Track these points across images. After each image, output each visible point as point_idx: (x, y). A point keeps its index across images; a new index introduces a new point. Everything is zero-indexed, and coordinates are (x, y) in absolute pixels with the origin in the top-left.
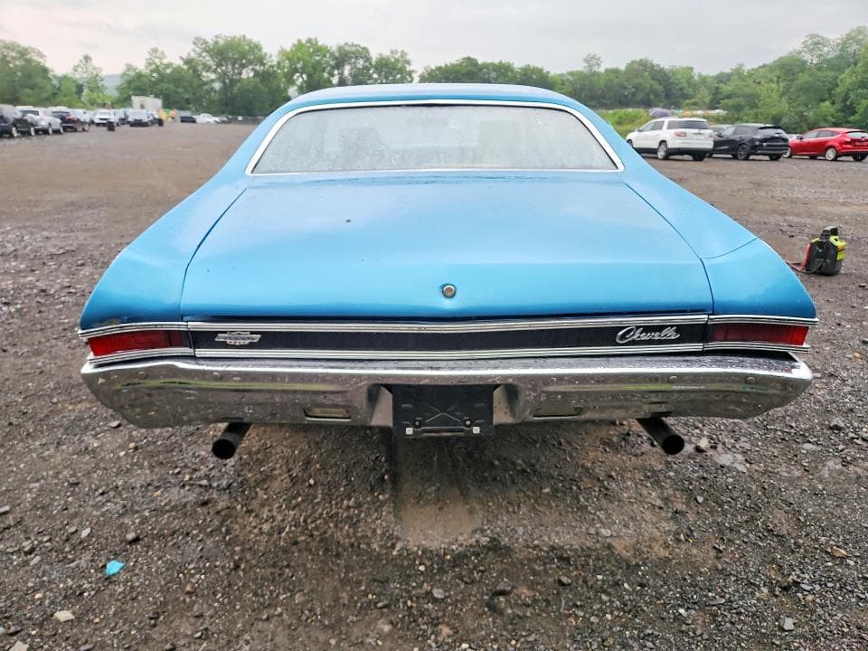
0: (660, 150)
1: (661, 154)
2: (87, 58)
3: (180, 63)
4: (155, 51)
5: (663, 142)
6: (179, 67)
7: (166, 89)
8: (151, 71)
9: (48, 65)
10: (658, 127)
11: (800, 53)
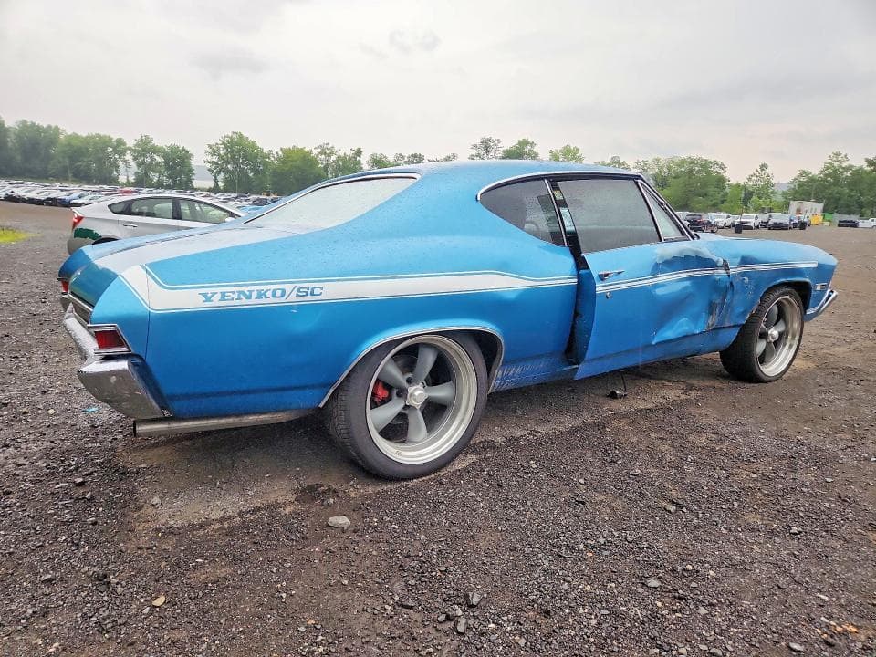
2: (764, 167)
3: (865, 165)
4: (837, 155)
6: (861, 168)
7: (837, 193)
8: (826, 175)
9: (726, 175)
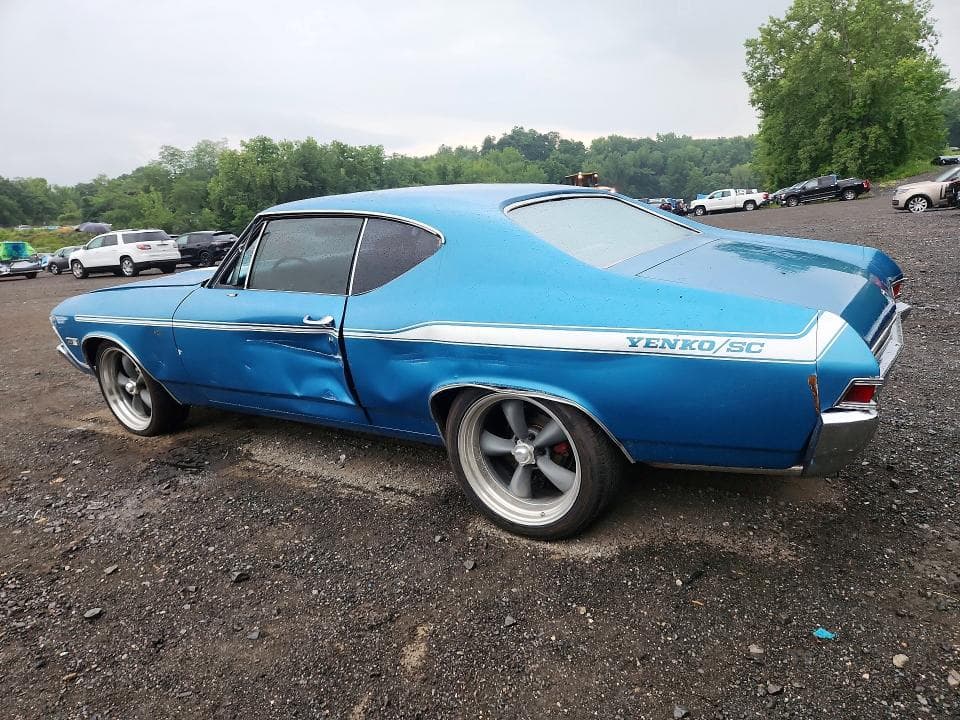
0: (124, 266)
1: (127, 270)
5: (123, 258)
10: (113, 241)
11: (160, 164)
